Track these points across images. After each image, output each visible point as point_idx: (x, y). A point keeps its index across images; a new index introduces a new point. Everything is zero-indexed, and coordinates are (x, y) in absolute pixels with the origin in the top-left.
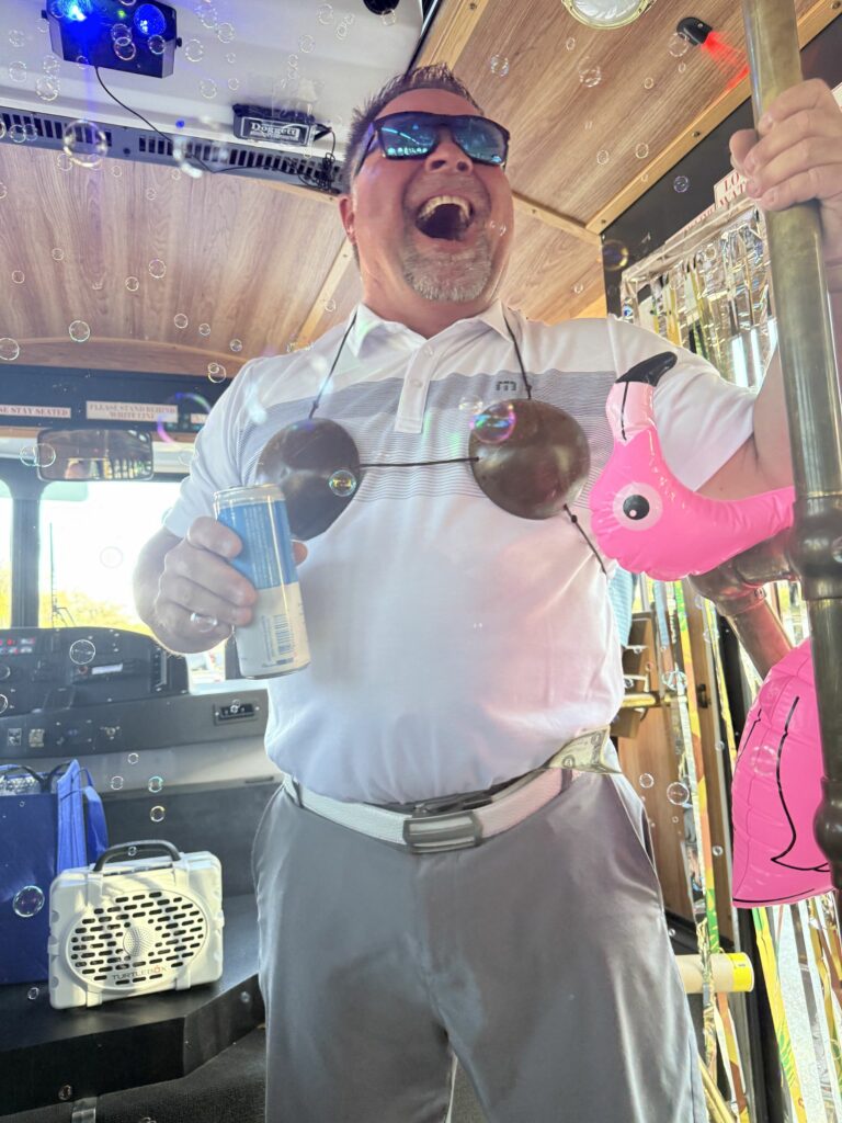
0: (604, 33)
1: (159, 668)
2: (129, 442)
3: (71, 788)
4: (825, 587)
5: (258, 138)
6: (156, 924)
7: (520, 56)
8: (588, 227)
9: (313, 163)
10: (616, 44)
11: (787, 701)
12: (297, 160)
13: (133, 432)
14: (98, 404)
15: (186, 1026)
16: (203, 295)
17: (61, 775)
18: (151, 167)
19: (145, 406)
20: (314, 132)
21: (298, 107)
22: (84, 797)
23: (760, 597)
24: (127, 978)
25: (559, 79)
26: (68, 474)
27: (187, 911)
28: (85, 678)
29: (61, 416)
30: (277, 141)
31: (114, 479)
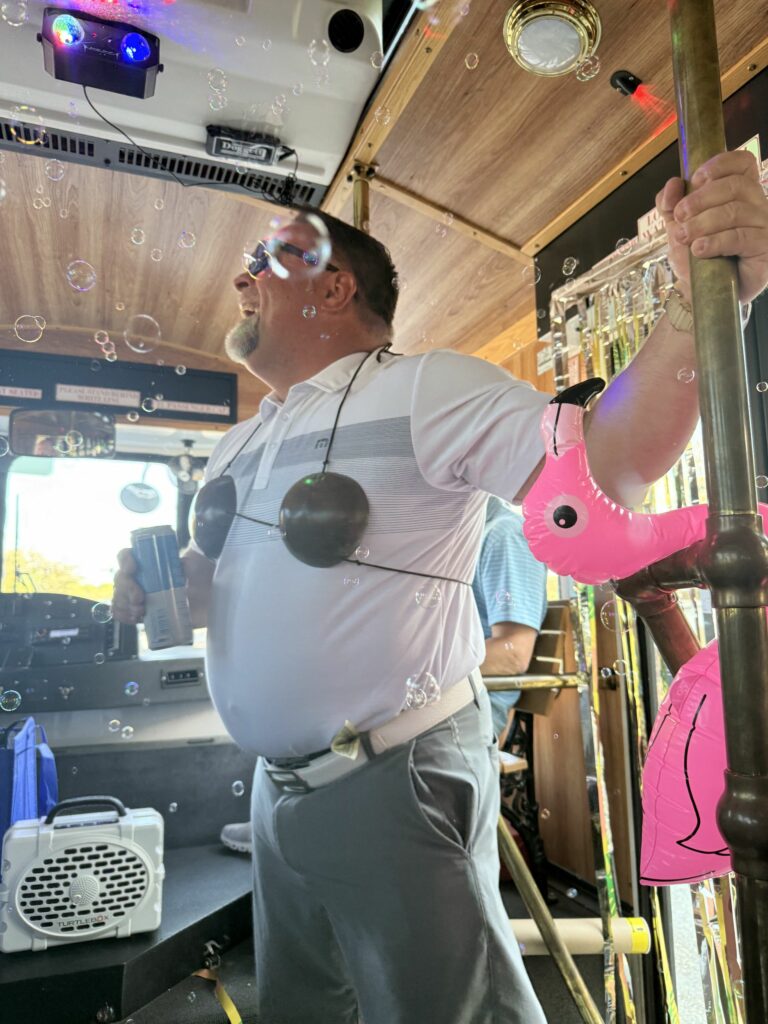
0: (545, 80)
1: (112, 634)
2: (94, 422)
3: (27, 744)
4: (733, 598)
5: (227, 156)
6: (102, 875)
7: (469, 96)
8: (523, 250)
9: (276, 180)
10: (556, 89)
11: (694, 697)
12: (262, 177)
13: (98, 414)
14: (68, 387)
15: (125, 972)
16: (169, 293)
17: (18, 731)
18: (128, 176)
19: (109, 391)
20: (278, 152)
21: (266, 130)
22: (38, 752)
23: (673, 601)
24: (71, 925)
25: (502, 119)
26: (36, 450)
27: (131, 864)
28: (43, 640)
29: (32, 397)
30: (246, 159)
31: (78, 456)
